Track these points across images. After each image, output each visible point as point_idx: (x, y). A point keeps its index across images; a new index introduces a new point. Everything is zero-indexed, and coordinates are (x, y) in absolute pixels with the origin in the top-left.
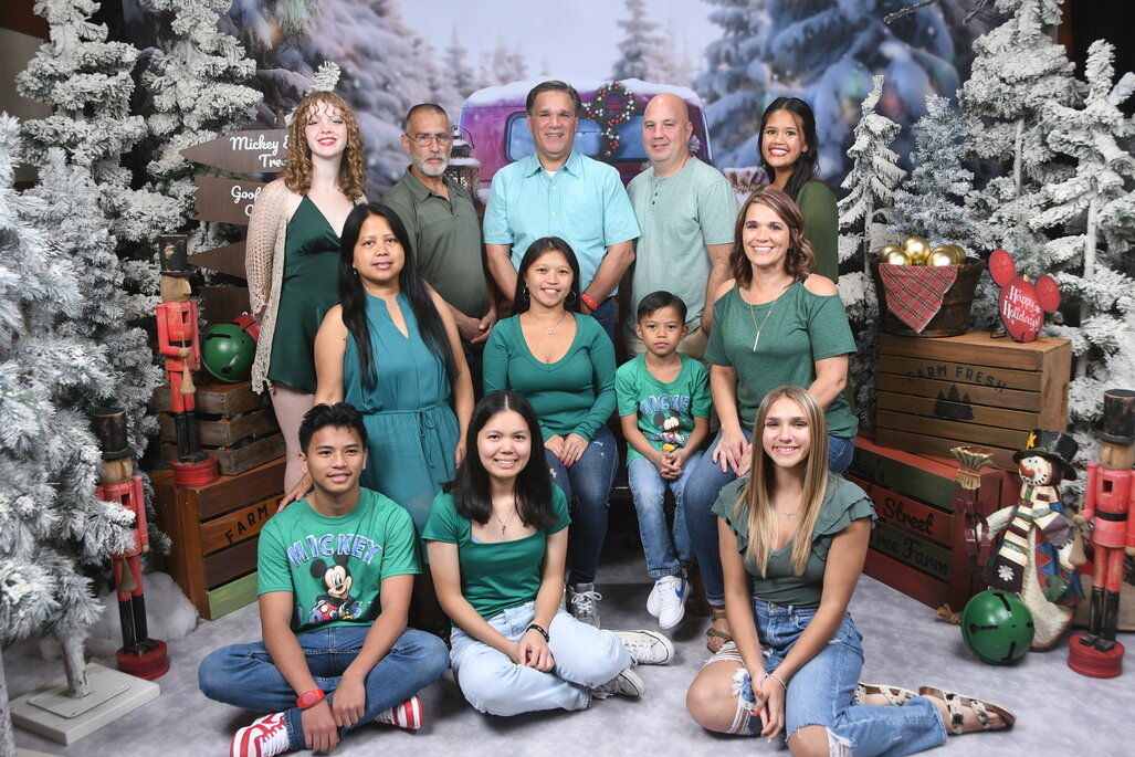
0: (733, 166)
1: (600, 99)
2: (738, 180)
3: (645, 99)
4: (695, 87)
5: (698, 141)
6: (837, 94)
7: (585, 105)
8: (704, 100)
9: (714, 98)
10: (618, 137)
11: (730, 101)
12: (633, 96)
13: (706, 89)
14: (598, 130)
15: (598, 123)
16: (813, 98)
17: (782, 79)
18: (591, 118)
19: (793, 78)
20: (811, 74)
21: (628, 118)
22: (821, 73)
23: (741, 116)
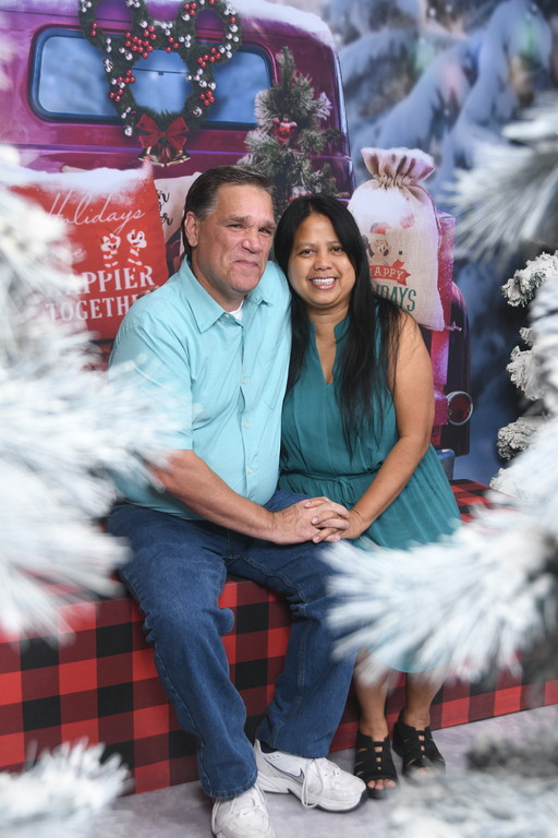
0: (373, 146)
1: (187, 18)
2: (381, 167)
3: (255, 26)
4: (326, 16)
5: (328, 103)
6: (506, 48)
7: (164, 26)
8: (338, 38)
9: (351, 36)
10: (213, 86)
11: (375, 42)
12: (238, 19)
13: (342, 19)
14: (184, 71)
15: (183, 57)
16: (477, 51)
17: (441, 17)
18: (173, 50)
19: (454, 17)
20: (476, 13)
21: (230, 55)
22: (489, 13)
23: (387, 68)
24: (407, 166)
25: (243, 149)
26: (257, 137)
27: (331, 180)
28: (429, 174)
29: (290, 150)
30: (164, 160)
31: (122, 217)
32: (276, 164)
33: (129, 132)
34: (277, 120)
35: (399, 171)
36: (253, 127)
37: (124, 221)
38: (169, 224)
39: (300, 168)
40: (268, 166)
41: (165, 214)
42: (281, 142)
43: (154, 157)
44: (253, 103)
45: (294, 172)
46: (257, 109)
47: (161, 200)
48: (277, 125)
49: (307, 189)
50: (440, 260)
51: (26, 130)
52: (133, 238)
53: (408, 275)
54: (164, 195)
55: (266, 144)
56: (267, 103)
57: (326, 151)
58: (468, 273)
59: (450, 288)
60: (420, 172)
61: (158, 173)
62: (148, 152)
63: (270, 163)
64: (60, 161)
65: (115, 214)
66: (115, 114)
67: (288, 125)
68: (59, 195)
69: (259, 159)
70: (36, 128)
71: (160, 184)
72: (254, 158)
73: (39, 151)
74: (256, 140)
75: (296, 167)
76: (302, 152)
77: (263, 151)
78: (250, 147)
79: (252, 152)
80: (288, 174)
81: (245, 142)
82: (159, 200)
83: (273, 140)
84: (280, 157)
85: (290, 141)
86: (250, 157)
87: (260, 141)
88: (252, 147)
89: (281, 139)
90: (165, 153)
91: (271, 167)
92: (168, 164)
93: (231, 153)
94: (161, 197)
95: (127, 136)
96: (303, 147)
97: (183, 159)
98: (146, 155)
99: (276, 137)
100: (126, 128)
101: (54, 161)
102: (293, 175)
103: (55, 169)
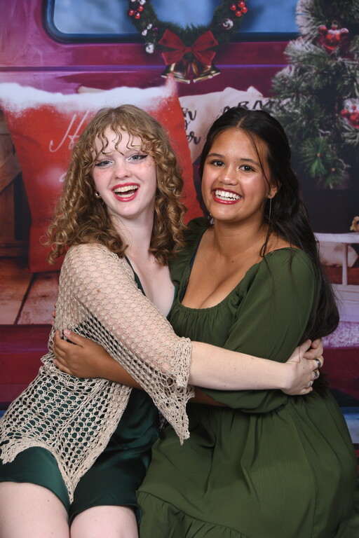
25: (283, 61)
26: (299, 47)
29: (340, 59)
30: (190, 76)
32: (323, 75)
33: (150, 49)
34: (323, 27)
36: (294, 36)
38: (196, 142)
39: (354, 78)
40: (313, 77)
41: (192, 133)
42: (329, 51)
43: (179, 74)
44: (294, 10)
45: (346, 83)
46: (299, 18)
47: (187, 118)
48: (325, 33)
51: (40, 53)
54: (190, 114)
55: (310, 54)
56: (310, 10)
61: (183, 90)
62: (172, 69)
63: (316, 74)
64: (76, 82)
66: (135, 31)
67: (337, 32)
68: (75, 116)
69: (302, 71)
70: (50, 50)
71: (186, 102)
72: (295, 70)
73: (54, 73)
74: (298, 51)
75: (348, 77)
76: (356, 61)
77: (307, 62)
78: (291, 58)
79: (293, 64)
80: (339, 86)
81: (285, 53)
82: (185, 119)
83: (319, 49)
84: (328, 67)
85: (340, 49)
86: (291, 69)
87: (303, 51)
88: (294, 58)
89: (329, 48)
90: (191, 69)
91: (316, 79)
92: (195, 81)
93: (267, 66)
94: (187, 115)
95: (148, 54)
96: (356, 56)
97: (212, 74)
98: (169, 72)
99: (322, 46)
100: (147, 45)
101: (70, 82)
102: (345, 86)
103: (71, 90)
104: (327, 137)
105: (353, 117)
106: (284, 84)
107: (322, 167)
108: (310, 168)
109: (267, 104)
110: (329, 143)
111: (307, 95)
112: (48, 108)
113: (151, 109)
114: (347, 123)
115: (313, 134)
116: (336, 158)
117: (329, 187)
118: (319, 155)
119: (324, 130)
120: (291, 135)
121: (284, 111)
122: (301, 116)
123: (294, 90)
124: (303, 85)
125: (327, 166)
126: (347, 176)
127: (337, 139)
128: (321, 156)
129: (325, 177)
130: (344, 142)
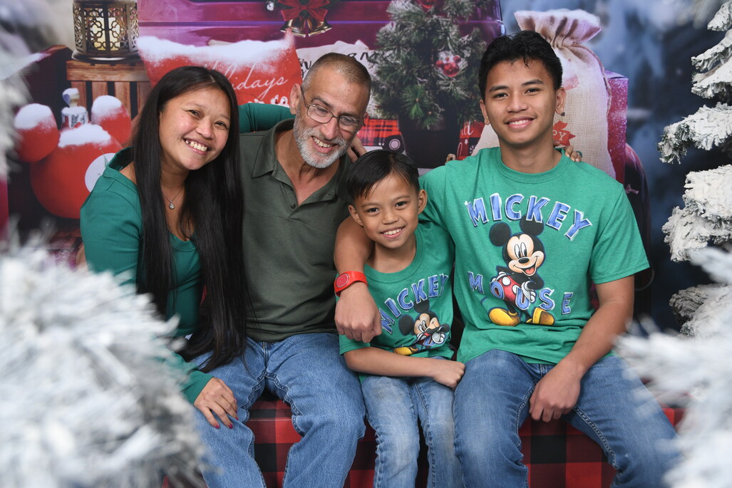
0: (528, 8)
2: (538, 29)
24: (568, 27)
25: (386, 18)
26: (399, 6)
27: (481, 44)
28: (595, 35)
29: (435, 17)
30: (306, 31)
31: (266, 84)
32: (421, 31)
33: (271, 7)
35: (559, 32)
37: (267, 87)
39: (447, 33)
40: (411, 32)
42: (425, 10)
43: (296, 29)
49: (455, 53)
50: (610, 121)
51: (175, 10)
52: (277, 102)
53: (572, 136)
54: (306, 63)
55: (409, 12)
57: (475, 16)
58: (646, 134)
59: (623, 149)
60: (584, 32)
61: (300, 43)
62: (290, 24)
63: (414, 29)
64: (207, 36)
65: (259, 81)
69: (403, 27)
70: (184, 7)
71: (303, 53)
72: (397, 26)
73: (187, 28)
74: (398, 9)
75: (442, 33)
76: (448, 18)
77: (406, 19)
78: (393, 16)
79: (395, 20)
80: (434, 40)
81: (387, 11)
82: (302, 68)
83: (417, 8)
84: (425, 23)
85: (435, 8)
86: (392, 25)
87: (403, 10)
88: (395, 15)
89: (426, 7)
90: (307, 25)
91: (415, 34)
92: (309, 35)
93: (372, 22)
94: (304, 64)
95: (269, 11)
96: (449, 14)
97: (324, 29)
98: (287, 27)
99: (420, 5)
100: (268, 4)
101: (201, 36)
102: (440, 40)
103: (202, 43)
104: (424, 85)
105: (446, 67)
106: (387, 39)
107: (420, 110)
108: (410, 111)
109: (372, 55)
110: (426, 89)
111: (406, 48)
112: (183, 59)
113: (272, 59)
114: (441, 73)
115: (412, 82)
116: (432, 102)
117: (426, 128)
118: (417, 100)
119: (422, 78)
120: (393, 82)
121: (387, 62)
122: (402, 66)
123: (396, 43)
124: (404, 39)
125: (425, 110)
126: (441, 118)
127: (433, 86)
128: (419, 101)
129: (423, 119)
130: (439, 88)
